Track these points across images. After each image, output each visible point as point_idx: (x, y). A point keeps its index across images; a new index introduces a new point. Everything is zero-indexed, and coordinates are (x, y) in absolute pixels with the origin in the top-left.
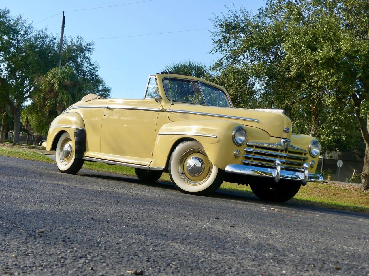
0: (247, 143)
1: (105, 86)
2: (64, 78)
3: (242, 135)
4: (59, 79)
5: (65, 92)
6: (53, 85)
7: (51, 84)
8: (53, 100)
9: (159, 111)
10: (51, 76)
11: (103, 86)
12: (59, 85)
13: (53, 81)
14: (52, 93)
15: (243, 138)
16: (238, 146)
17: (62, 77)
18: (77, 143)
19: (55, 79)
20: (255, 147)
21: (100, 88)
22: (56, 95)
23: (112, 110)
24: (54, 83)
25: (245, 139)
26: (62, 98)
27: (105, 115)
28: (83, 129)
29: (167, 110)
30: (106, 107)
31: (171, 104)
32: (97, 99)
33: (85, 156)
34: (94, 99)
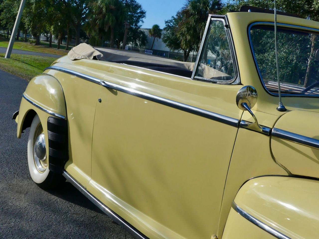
1: (142, 10)
2: (110, 3)
4: (106, 4)
5: (111, 15)
6: (102, 8)
7: (100, 8)
8: (102, 20)
10: (101, 2)
11: (141, 9)
12: (106, 9)
13: (101, 6)
14: (101, 15)
17: (109, 3)
18: (51, 143)
19: (103, 4)
21: (139, 11)
22: (104, 16)
23: (116, 94)
24: (103, 7)
26: (108, 18)
27: (100, 101)
28: (64, 117)
29: (268, 130)
30: (104, 82)
31: (279, 107)
32: (92, 57)
33: (67, 170)
34: (86, 58)
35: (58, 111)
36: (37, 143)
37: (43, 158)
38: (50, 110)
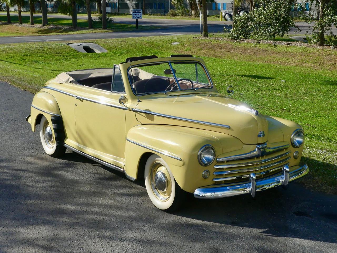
0: (216, 159)
3: (209, 153)
9: (126, 109)
15: (211, 157)
16: (206, 166)
18: (55, 130)
20: (226, 162)
23: (82, 101)
25: (213, 157)
27: (76, 106)
28: (60, 115)
29: (134, 110)
30: (76, 96)
31: (138, 101)
32: (69, 82)
33: (65, 143)
34: (66, 83)
35: (56, 113)
36: (46, 133)
37: (51, 140)
38: (51, 113)
